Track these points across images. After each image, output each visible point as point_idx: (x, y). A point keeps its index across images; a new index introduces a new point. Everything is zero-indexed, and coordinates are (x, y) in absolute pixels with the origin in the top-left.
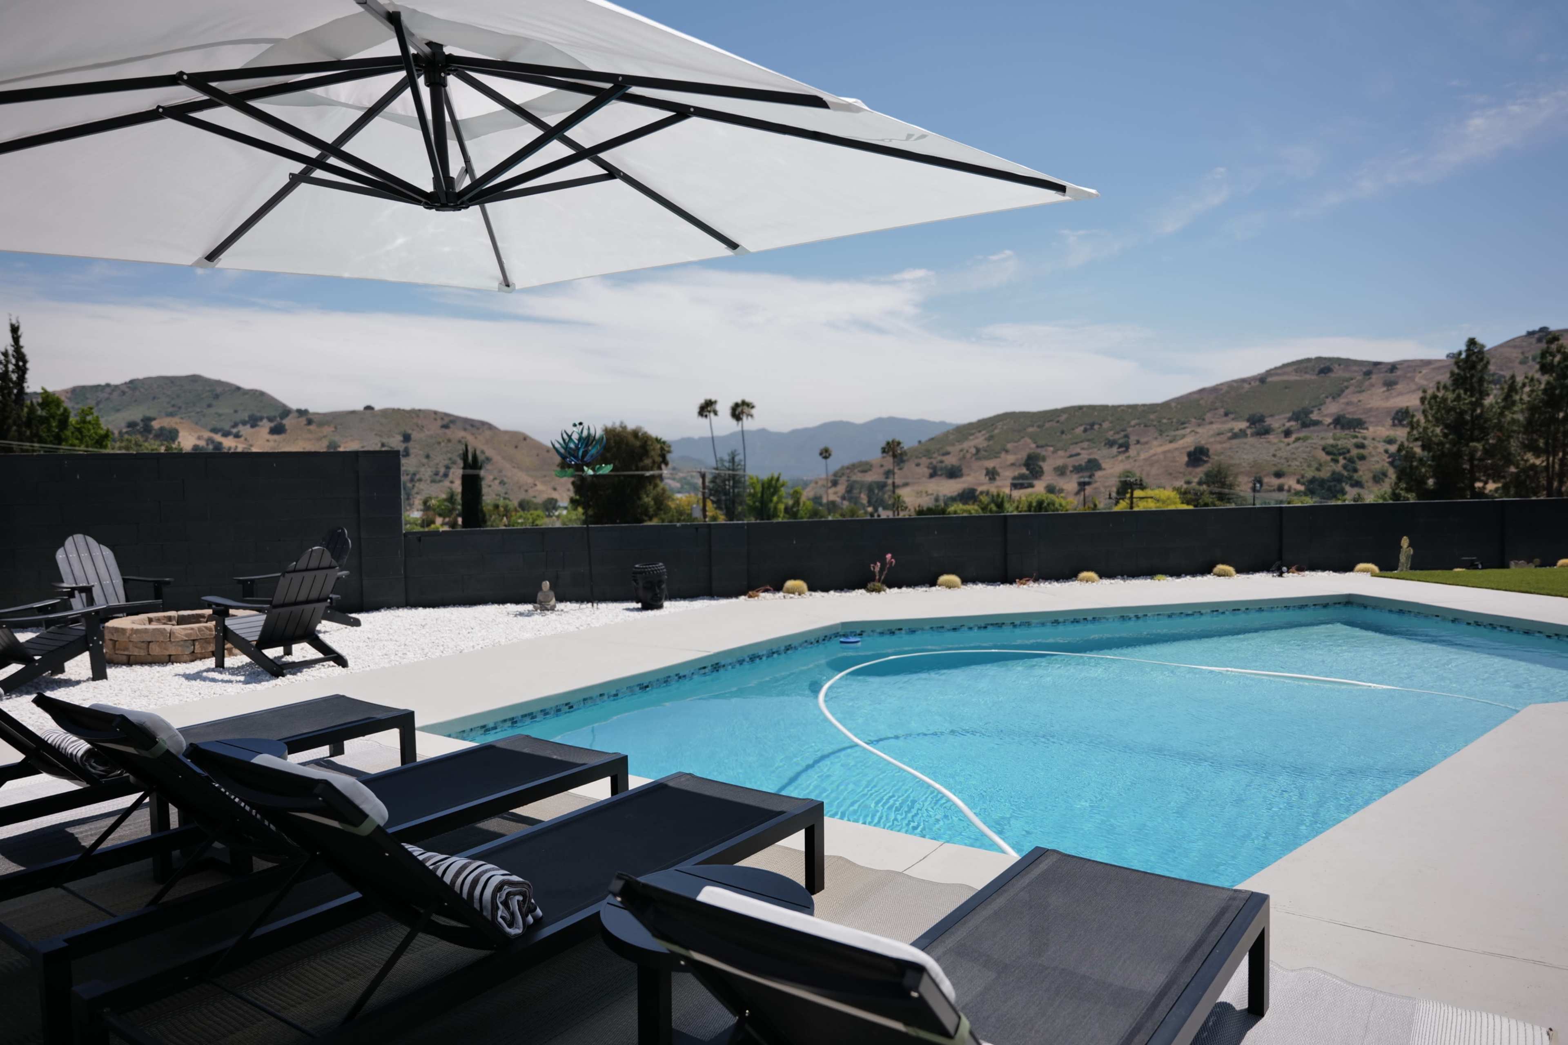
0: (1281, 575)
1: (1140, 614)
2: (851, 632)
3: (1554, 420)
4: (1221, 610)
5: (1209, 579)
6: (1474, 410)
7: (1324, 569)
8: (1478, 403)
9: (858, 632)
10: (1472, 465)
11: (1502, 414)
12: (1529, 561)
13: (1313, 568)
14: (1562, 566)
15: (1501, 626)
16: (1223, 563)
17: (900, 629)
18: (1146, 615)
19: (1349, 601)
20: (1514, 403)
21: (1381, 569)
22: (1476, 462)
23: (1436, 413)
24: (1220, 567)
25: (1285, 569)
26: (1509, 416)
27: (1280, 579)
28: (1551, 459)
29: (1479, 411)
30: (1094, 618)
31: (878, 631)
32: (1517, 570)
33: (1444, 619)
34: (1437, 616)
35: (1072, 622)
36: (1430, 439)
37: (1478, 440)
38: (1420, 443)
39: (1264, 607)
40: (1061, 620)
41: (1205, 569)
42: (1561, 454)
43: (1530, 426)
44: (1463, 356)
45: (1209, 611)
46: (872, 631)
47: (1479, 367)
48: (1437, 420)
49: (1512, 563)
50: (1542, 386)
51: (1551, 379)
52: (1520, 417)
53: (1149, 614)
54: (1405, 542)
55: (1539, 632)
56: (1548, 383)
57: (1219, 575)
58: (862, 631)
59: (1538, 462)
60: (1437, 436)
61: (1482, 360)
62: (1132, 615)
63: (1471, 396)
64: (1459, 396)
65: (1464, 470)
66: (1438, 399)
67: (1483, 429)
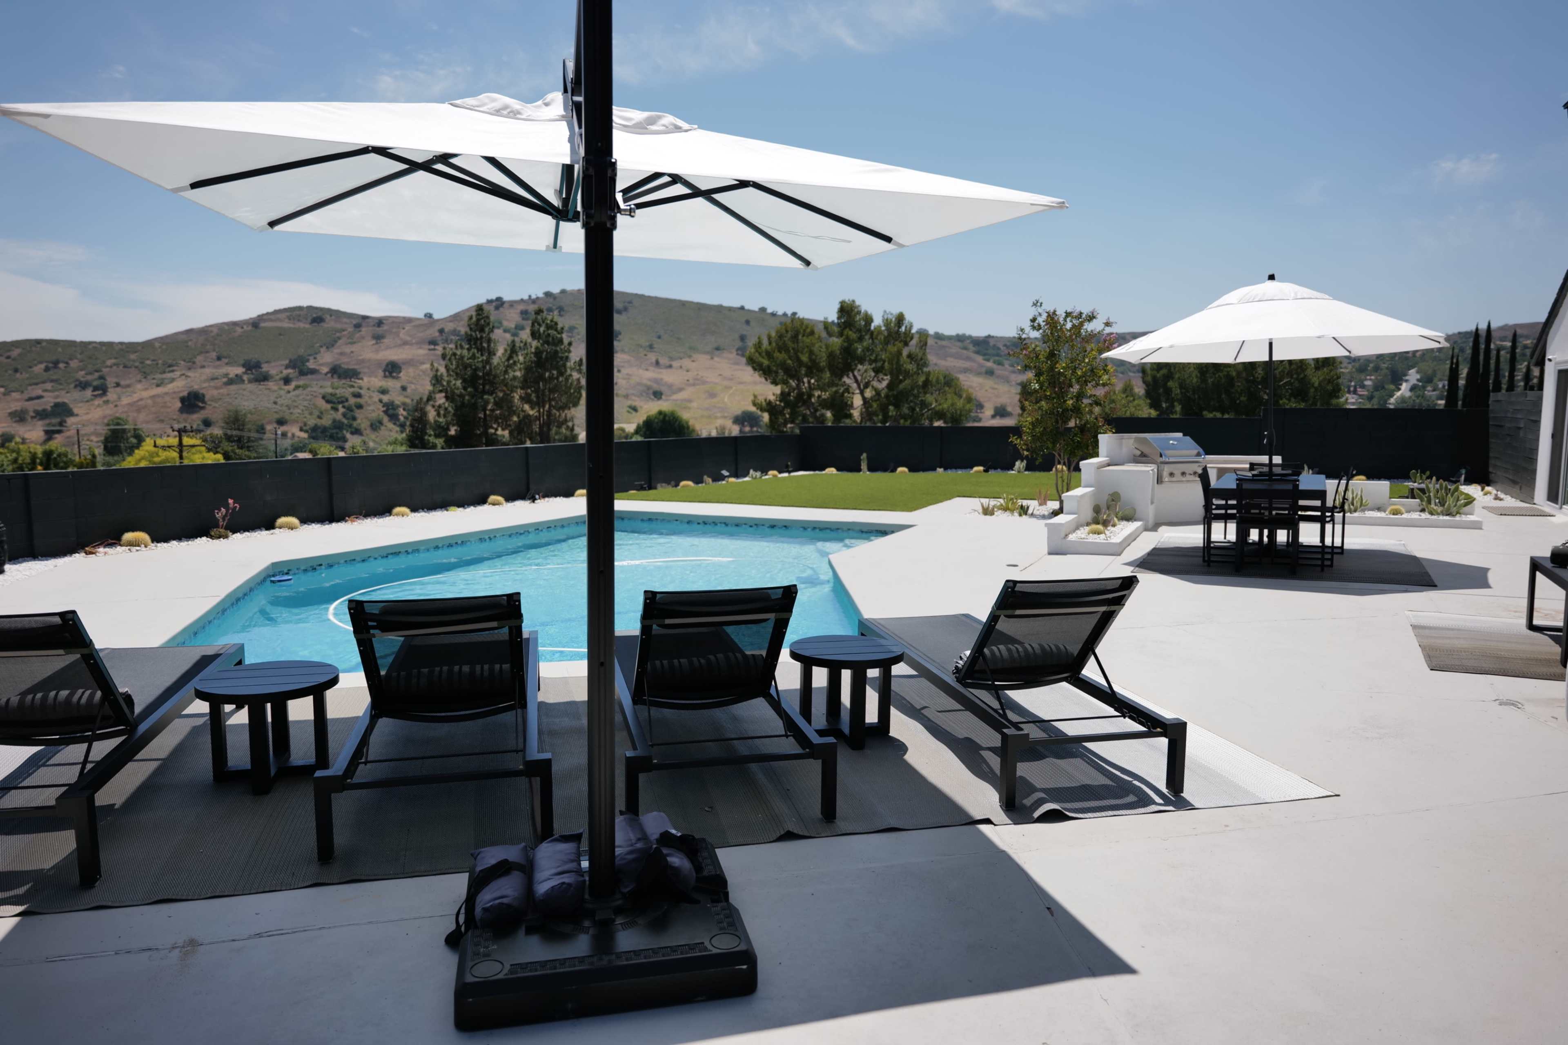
0: (534, 502)
1: (492, 536)
2: (280, 572)
3: (541, 377)
5: (485, 508)
6: (484, 367)
8: (488, 362)
9: (286, 571)
10: (485, 414)
11: (506, 372)
12: (669, 483)
16: (494, 495)
17: (321, 565)
20: (515, 363)
22: (488, 412)
23: (456, 368)
24: (493, 498)
25: (537, 496)
26: (511, 374)
28: (542, 410)
29: (488, 367)
31: (303, 568)
32: (663, 489)
36: (453, 393)
37: (491, 393)
38: (443, 394)
42: (547, 406)
43: (525, 383)
44: (474, 319)
46: (297, 569)
47: (487, 330)
48: (457, 374)
50: (533, 350)
51: (539, 345)
52: (518, 374)
53: (497, 536)
55: (745, 524)
56: (537, 348)
57: (494, 504)
58: (289, 570)
59: (531, 413)
60: (458, 389)
61: (488, 324)
62: (487, 537)
63: (482, 355)
64: (474, 355)
65: (480, 418)
66: (457, 357)
67: (492, 383)
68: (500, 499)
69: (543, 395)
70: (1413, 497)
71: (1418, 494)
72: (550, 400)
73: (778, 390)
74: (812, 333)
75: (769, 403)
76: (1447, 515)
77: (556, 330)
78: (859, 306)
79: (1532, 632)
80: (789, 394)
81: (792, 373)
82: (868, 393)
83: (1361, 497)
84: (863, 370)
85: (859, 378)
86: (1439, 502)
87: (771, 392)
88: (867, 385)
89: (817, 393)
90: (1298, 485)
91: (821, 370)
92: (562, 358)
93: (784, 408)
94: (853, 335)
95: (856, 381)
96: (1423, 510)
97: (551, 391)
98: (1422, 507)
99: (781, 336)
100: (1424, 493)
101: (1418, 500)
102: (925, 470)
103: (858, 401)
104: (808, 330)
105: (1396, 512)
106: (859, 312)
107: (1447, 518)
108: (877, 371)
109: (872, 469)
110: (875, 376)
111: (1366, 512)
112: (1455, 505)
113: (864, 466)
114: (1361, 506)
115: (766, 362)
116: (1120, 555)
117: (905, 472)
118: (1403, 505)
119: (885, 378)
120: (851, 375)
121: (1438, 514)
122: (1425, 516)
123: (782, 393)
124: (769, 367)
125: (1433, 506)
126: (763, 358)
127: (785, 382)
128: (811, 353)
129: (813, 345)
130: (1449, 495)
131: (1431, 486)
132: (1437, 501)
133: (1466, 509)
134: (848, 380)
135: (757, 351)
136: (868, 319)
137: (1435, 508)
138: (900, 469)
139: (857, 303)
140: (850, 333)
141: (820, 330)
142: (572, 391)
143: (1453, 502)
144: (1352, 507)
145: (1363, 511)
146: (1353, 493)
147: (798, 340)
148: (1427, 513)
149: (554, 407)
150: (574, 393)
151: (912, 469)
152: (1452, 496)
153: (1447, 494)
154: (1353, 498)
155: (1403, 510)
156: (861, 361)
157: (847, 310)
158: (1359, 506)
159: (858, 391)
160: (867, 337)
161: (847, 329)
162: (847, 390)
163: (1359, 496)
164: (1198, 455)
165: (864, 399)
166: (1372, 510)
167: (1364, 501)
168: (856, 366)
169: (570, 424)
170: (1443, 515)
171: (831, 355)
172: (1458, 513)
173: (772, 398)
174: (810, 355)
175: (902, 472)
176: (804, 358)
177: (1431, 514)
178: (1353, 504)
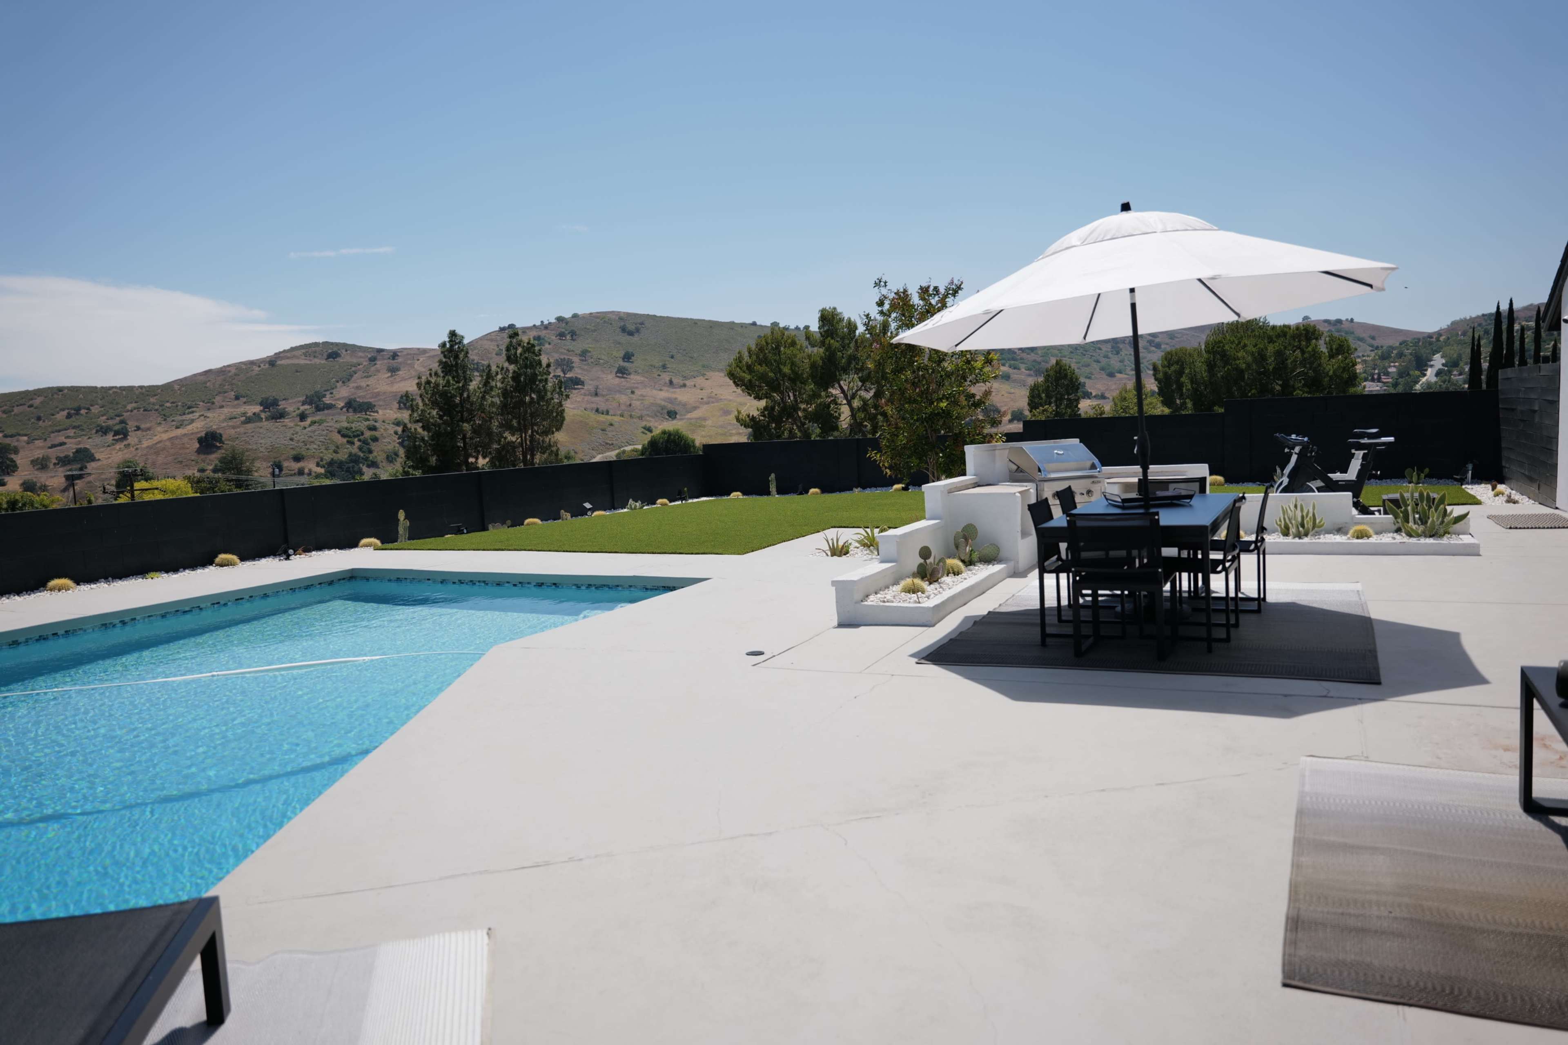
0: (288, 558)
1: (127, 619)
3: (522, 402)
4: (222, 602)
5: (211, 570)
6: (461, 395)
7: (330, 548)
8: (464, 388)
10: (465, 443)
11: (483, 398)
12: (503, 523)
13: (320, 548)
14: (528, 524)
15: (479, 582)
16: (225, 552)
18: (135, 619)
19: (352, 576)
20: (492, 388)
21: (383, 543)
22: (467, 440)
23: (431, 397)
24: (222, 557)
25: (291, 551)
26: (490, 400)
27: (288, 562)
28: (524, 435)
29: (465, 395)
30: (66, 632)
32: (496, 532)
33: (434, 582)
34: (429, 580)
35: (37, 640)
36: (428, 421)
37: (468, 421)
38: (421, 424)
39: (269, 592)
40: (22, 639)
41: (206, 560)
42: (530, 431)
43: (505, 409)
44: (448, 346)
45: (209, 604)
47: (461, 356)
48: (433, 403)
49: (490, 526)
50: (510, 375)
51: (516, 368)
52: (497, 400)
53: (138, 618)
54: (401, 515)
55: (508, 582)
56: (514, 372)
57: (222, 565)
59: (514, 439)
60: (433, 418)
61: (462, 350)
62: (117, 621)
63: (458, 382)
64: (448, 381)
65: (459, 447)
66: (432, 385)
67: (470, 412)
68: (234, 558)
69: (524, 420)
70: (1386, 513)
71: (1391, 509)
72: (533, 425)
73: (763, 403)
74: (793, 344)
75: (753, 419)
76: (1431, 536)
77: (534, 353)
78: (840, 313)
79: (1530, 819)
80: (773, 408)
81: (774, 386)
82: (856, 403)
83: (1314, 515)
84: (850, 381)
85: (845, 388)
86: (1420, 518)
87: (753, 407)
88: (854, 396)
89: (803, 406)
90: (1158, 520)
91: (804, 382)
92: (540, 381)
93: (769, 423)
94: (835, 344)
95: (843, 391)
96: (1398, 531)
97: (532, 415)
98: (1397, 525)
99: (761, 349)
100: (1399, 507)
101: (1391, 516)
102: (841, 490)
103: (845, 413)
104: (790, 341)
105: (1361, 535)
106: (841, 320)
107: (1431, 541)
108: (863, 380)
109: (781, 491)
110: (862, 386)
111: (1322, 536)
112: (1442, 522)
113: (773, 488)
114: (1314, 528)
115: (747, 377)
116: (933, 626)
117: (817, 493)
118: (1371, 524)
119: (873, 386)
120: (837, 385)
121: (1419, 536)
122: (1401, 538)
123: (766, 408)
124: (750, 381)
125: (1411, 524)
126: (744, 372)
127: (767, 396)
128: (793, 364)
129: (795, 356)
130: (1433, 509)
131: (1407, 495)
132: (1417, 516)
133: (1457, 526)
134: (835, 391)
135: (737, 366)
136: (852, 327)
137: (1414, 527)
138: (812, 490)
139: (839, 310)
140: (832, 341)
141: (802, 341)
142: (555, 414)
143: (1438, 519)
144: (1301, 529)
145: (1318, 534)
146: (1302, 510)
147: (780, 351)
148: (1404, 535)
149: (537, 433)
150: (556, 416)
151: (825, 490)
152: (1436, 510)
153: (1430, 507)
154: (1303, 517)
155: (1371, 531)
156: (845, 370)
157: (828, 318)
158: (1311, 528)
159: (845, 402)
160: (852, 345)
161: (829, 338)
162: (835, 402)
163: (1311, 515)
164: (1093, 467)
165: (852, 409)
166: (1329, 532)
167: (1317, 521)
168: (840, 375)
169: (554, 449)
170: (1426, 537)
171: (813, 366)
172: (1446, 532)
173: (756, 413)
174: (791, 366)
175: (813, 494)
176: (786, 370)
177: (1410, 535)
178: (1303, 526)
